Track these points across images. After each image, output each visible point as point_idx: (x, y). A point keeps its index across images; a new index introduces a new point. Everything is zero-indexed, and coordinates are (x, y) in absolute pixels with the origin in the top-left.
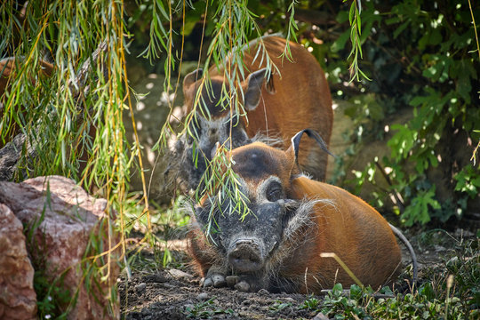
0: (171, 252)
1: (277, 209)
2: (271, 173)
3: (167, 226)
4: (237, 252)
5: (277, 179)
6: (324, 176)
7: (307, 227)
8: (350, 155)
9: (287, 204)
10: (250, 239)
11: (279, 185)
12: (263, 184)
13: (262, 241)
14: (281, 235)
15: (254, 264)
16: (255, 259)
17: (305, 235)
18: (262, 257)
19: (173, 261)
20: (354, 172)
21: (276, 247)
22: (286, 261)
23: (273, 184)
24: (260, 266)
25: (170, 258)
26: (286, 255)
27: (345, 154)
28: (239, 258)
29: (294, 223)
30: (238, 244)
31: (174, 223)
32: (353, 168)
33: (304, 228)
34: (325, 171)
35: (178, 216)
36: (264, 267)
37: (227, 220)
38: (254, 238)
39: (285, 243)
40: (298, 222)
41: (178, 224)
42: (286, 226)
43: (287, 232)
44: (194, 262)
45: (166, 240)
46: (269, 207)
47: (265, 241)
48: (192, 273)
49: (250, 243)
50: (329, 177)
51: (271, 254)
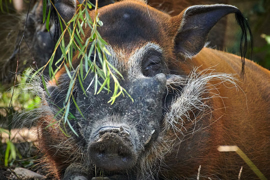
0: (15, 144)
1: (155, 86)
2: (149, 39)
3: (11, 110)
4: (101, 143)
5: (156, 47)
6: (222, 41)
7: (197, 111)
8: (259, 14)
9: (169, 81)
10: (117, 126)
11: (159, 54)
12: (138, 53)
13: (135, 129)
14: (162, 121)
15: (124, 160)
16: (125, 153)
17: (194, 122)
18: (134, 150)
19: (17, 158)
20: (263, 36)
21: (155, 137)
22: (169, 158)
23: (151, 53)
24: (133, 163)
25: (14, 154)
26: (168, 149)
27: (252, 12)
28: (103, 152)
29: (178, 105)
30: (102, 133)
31: (20, 106)
32: (262, 32)
33: (193, 112)
34: (223, 35)
35: (26, 96)
36: (138, 165)
37: (87, 101)
38: (123, 125)
39: (166, 133)
40: (185, 104)
41: (26, 106)
42: (169, 110)
43: (170, 119)
44: (46, 159)
45: (9, 129)
46: (145, 84)
47: (139, 129)
48: (44, 174)
49: (117, 132)
50: (228, 43)
51: (148, 147)
